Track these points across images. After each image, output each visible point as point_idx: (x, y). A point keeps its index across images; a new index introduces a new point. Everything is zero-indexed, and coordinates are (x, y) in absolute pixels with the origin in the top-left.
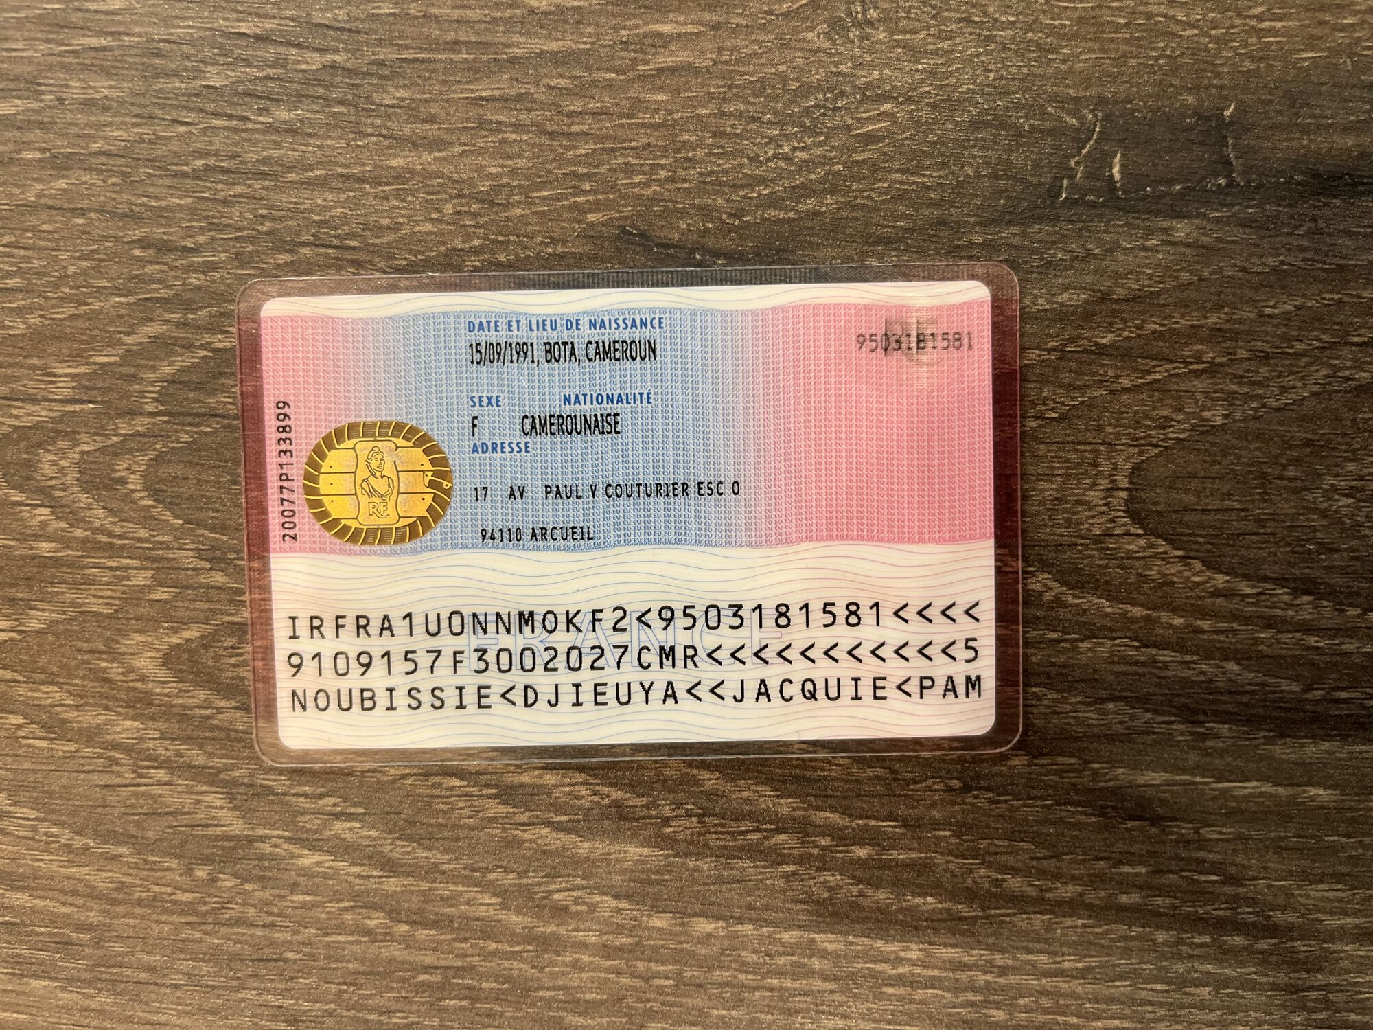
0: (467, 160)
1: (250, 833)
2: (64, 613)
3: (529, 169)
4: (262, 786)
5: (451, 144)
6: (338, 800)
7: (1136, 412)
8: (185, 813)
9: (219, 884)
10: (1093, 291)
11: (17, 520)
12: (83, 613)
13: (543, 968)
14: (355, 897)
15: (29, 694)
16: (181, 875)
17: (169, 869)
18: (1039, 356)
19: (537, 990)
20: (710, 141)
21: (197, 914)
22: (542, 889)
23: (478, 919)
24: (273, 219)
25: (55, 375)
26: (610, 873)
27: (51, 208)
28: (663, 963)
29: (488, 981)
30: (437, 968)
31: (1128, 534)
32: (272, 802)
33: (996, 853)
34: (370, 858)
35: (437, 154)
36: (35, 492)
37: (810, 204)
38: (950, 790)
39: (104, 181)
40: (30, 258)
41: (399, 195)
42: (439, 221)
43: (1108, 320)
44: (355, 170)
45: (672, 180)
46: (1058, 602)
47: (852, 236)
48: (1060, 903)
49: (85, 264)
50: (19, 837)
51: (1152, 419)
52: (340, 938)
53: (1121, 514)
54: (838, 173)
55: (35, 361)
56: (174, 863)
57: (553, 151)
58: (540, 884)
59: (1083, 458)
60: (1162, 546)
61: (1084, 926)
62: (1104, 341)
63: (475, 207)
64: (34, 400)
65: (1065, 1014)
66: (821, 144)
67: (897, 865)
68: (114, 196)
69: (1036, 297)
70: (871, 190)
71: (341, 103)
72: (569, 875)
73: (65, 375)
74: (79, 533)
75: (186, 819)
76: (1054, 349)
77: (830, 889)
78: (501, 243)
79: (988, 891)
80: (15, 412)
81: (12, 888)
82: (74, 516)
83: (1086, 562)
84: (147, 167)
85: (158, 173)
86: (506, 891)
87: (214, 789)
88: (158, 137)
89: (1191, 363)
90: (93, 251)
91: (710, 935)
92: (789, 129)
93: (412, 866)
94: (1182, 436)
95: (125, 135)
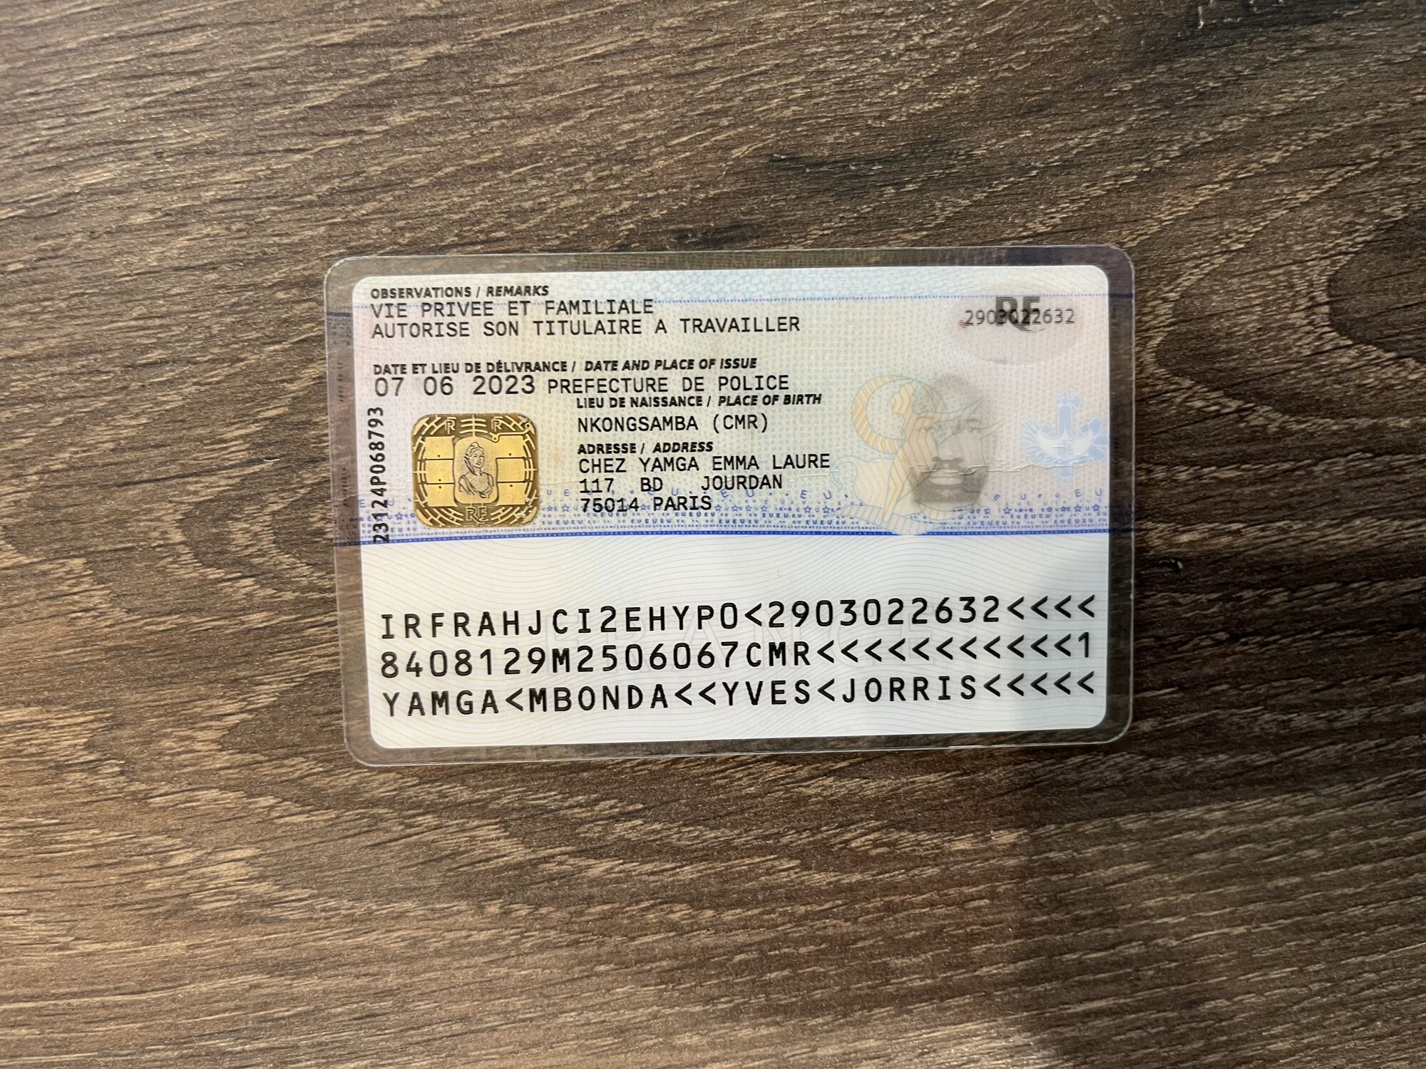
0: (598, 123)
1: (533, 856)
2: (292, 680)
3: (662, 117)
4: (534, 807)
5: (577, 110)
6: (612, 802)
7: (1320, 225)
8: (463, 853)
9: (513, 915)
10: (1251, 112)
11: (221, 598)
12: (311, 675)
13: (856, 919)
14: (653, 894)
15: (275, 772)
16: (473, 916)
17: (459, 912)
18: (1212, 190)
19: (855, 942)
20: (837, 48)
21: (498, 950)
22: (838, 840)
23: (780, 887)
24: (412, 229)
25: (225, 441)
26: (902, 808)
27: (177, 269)
28: (975, 884)
29: (805, 945)
30: (750, 945)
31: (1338, 348)
32: (547, 820)
33: (1277, 695)
34: (659, 852)
35: (565, 124)
36: (233, 564)
37: (952, 90)
38: (1218, 643)
39: (228, 229)
40: (167, 326)
41: (537, 174)
42: (583, 191)
43: (1273, 138)
44: (485, 159)
45: (809, 96)
46: (1283, 432)
47: (1001, 112)
48: (1350, 729)
49: (229, 320)
50: (295, 921)
51: (1337, 228)
52: (646, 939)
53: (1327, 329)
54: (972, 52)
55: (200, 431)
56: (463, 905)
57: (683, 94)
58: (835, 836)
59: (1277, 283)
60: (1374, 352)
61: (1377, 746)
62: (1273, 160)
63: (616, 169)
64: (210, 472)
65: (1375, 837)
66: (949, 26)
67: (1183, 731)
68: (243, 242)
69: (1197, 132)
70: (1011, 61)
71: (455, 93)
72: (862, 820)
73: (236, 439)
74: (289, 596)
75: (465, 859)
76: (1225, 180)
77: (1123, 770)
78: (651, 199)
79: (1277, 734)
80: (192, 488)
81: (298, 975)
82: (279, 580)
83: (1304, 384)
84: (268, 205)
85: (283, 208)
86: (803, 851)
87: (485, 822)
88: (274, 172)
89: (1361, 164)
90: (234, 304)
91: (1014, 845)
92: (915, 18)
93: (703, 849)
94: (1368, 238)
95: (238, 177)
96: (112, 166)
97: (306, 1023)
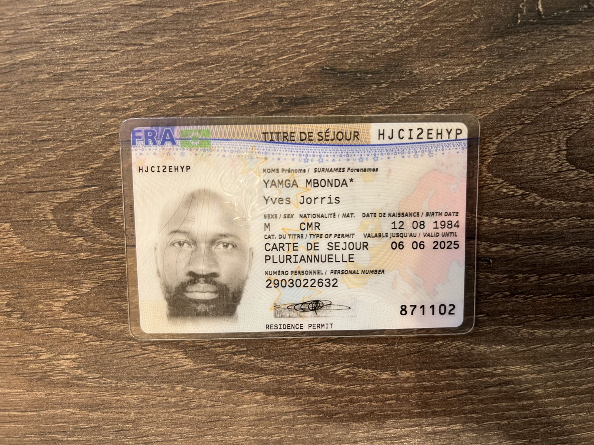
0: (247, 47)
1: (197, 367)
2: (97, 283)
3: (275, 47)
4: (199, 346)
5: (238, 41)
6: (233, 346)
7: (565, 115)
8: (167, 363)
9: (187, 392)
10: (539, 62)
11: (68, 245)
12: (105, 281)
13: (337, 404)
14: (249, 387)
15: (87, 322)
16: (169, 391)
17: (164, 389)
18: (518, 96)
19: (335, 414)
20: (356, 21)
21: (179, 406)
22: (331, 370)
23: (304, 388)
24: (162, 89)
25: (74, 177)
26: (360, 358)
27: (58, 100)
28: (390, 394)
29: (313, 414)
30: (289, 412)
31: (569, 170)
32: (205, 352)
33: (529, 321)
34: (252, 369)
35: (232, 47)
36: (74, 231)
37: (405, 43)
38: (505, 296)
39: (81, 83)
40: (52, 124)
41: (218, 68)
42: (238, 77)
43: (547, 75)
44: (196, 60)
45: (341, 42)
46: (541, 205)
47: (426, 55)
48: (561, 338)
49: (79, 123)
50: (92, 387)
51: (573, 117)
52: (244, 406)
53: (564, 161)
54: (416, 27)
55: (63, 171)
56: (165, 386)
57: (285, 37)
58: (330, 368)
59: (544, 139)
60: (585, 173)
61: (572, 347)
62: (547, 85)
63: (254, 68)
64: (66, 190)
65: (568, 386)
66: (406, 15)
67: (487, 334)
68: (87, 90)
69: (513, 70)
70: (432, 32)
71: (185, 30)
72: (342, 362)
73: (79, 176)
74: (98, 246)
75: (167, 366)
76: (525, 92)
77: (459, 349)
78: (268, 83)
79: (528, 338)
80: (58, 196)
81: (92, 411)
82: (94, 239)
83: (552, 185)
84: (99, 74)
85: (106, 76)
86: (315, 373)
87: (177, 350)
88: (102, 59)
89: (586, 89)
90: (81, 117)
91: (408, 378)
92: (391, 10)
93: (272, 370)
94: (586, 122)
95: (87, 61)
96: (33, 53)
97: (94, 431)
